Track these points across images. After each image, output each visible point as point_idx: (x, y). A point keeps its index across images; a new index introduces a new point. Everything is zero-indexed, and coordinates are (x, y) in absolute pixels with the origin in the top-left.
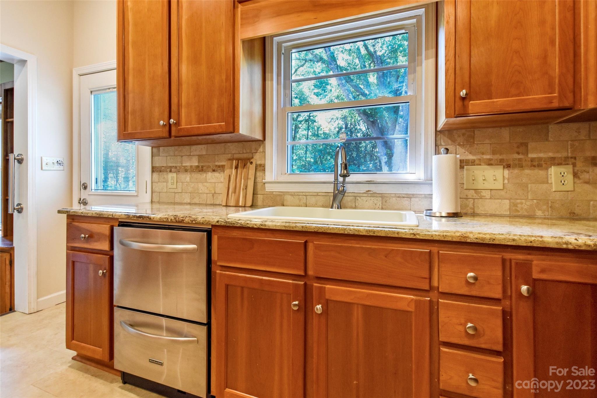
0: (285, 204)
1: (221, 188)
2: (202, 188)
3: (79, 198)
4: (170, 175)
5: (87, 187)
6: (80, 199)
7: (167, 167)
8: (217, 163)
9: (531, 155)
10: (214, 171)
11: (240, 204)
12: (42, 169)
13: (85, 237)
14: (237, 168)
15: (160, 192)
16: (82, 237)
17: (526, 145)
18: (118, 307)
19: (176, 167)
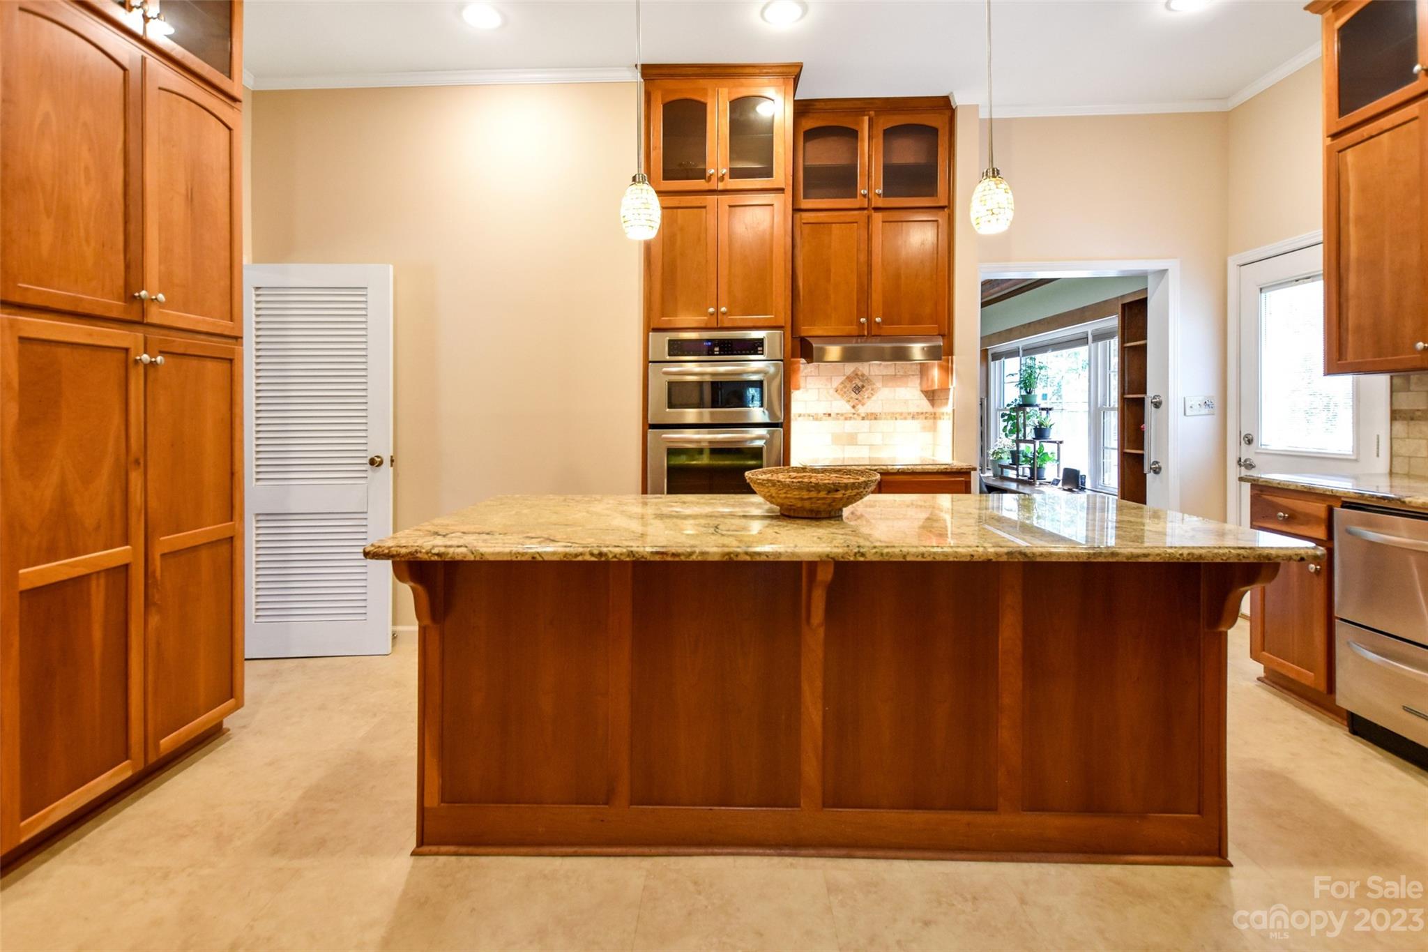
3: (1238, 456)
5: (1252, 440)
6: (1240, 459)
12: (1185, 414)
13: (1284, 517)
15: (1410, 457)
16: (1280, 516)
18: (1342, 619)
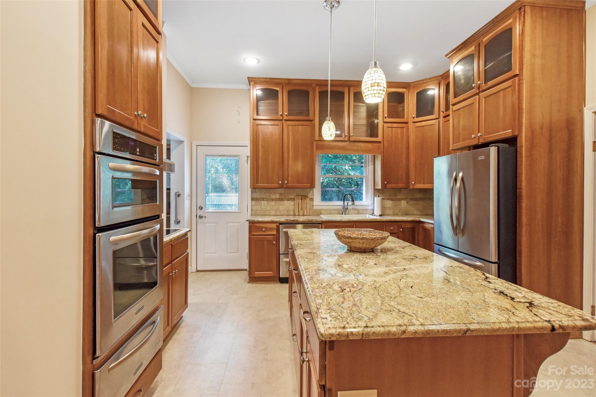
0: (322, 213)
1: (291, 208)
2: (281, 208)
3: (196, 214)
4: (263, 202)
5: (202, 208)
7: (262, 198)
8: (290, 197)
9: (398, 197)
10: (288, 200)
11: (305, 214)
14: (301, 199)
15: (256, 210)
16: (264, 230)
17: (396, 194)
19: (266, 198)
